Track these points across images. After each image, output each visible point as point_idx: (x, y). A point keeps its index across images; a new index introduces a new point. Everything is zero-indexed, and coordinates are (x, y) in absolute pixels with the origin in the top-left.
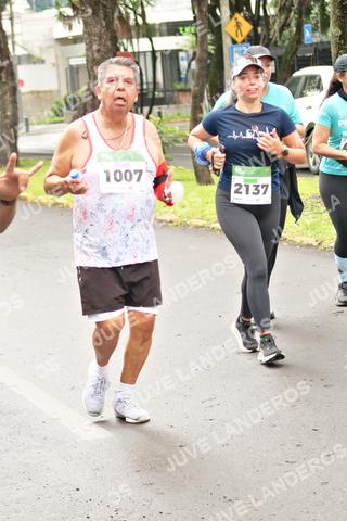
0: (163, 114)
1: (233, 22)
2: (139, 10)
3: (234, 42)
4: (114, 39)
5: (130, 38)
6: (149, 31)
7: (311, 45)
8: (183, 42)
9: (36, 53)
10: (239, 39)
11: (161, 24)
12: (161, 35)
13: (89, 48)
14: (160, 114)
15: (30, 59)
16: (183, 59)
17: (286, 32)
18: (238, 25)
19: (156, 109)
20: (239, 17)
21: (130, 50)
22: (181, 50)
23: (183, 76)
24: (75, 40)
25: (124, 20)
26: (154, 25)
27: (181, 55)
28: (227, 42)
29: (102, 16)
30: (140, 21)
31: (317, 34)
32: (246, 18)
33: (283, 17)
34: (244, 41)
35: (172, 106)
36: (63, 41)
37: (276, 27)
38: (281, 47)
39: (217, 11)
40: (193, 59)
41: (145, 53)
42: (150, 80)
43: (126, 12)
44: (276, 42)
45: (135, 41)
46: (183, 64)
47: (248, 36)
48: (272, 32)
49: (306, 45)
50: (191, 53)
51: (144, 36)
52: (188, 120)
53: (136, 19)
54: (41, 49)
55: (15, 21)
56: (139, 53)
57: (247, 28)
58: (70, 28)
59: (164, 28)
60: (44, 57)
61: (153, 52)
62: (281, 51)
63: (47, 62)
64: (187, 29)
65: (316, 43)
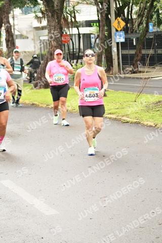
0: (83, 63)
1: (117, 20)
2: (73, 15)
3: (117, 31)
4: (61, 29)
5: (68, 28)
6: (76, 25)
7: (153, 32)
8: (93, 30)
9: (25, 33)
10: (119, 29)
11: (83, 22)
12: (83, 27)
13: (50, 32)
14: (81, 63)
15: (22, 36)
16: (93, 38)
17: (141, 27)
18: (119, 22)
19: (80, 61)
20: (119, 19)
21: (68, 33)
22: (92, 34)
23: (92, 46)
24: (43, 28)
25: (66, 20)
26: (80, 22)
27: (92, 36)
28: (113, 31)
29: (56, 17)
30: (73, 20)
31: (155, 28)
32: (122, 19)
33: (140, 20)
34: (121, 30)
36: (37, 29)
37: (136, 24)
38: (139, 33)
39: (109, 16)
40: (97, 38)
41: (75, 34)
42: (77, 47)
43: (67, 16)
44: (136, 31)
45: (70, 29)
46: (93, 40)
47: (123, 28)
48: (134, 26)
49: (150, 33)
50: (96, 35)
51: (74, 27)
53: (71, 19)
54: (27, 32)
55: (15, 19)
56: (72, 34)
57: (123, 24)
58: (41, 23)
60: (28, 36)
61: (79, 34)
62: (139, 36)
63: (29, 38)
64: (95, 24)
65: (155, 32)
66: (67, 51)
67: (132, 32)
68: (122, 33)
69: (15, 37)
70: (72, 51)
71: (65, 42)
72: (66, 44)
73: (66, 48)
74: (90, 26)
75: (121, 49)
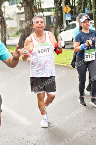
1: (66, 8)
2: (40, 5)
3: (66, 13)
4: (33, 13)
6: (42, 10)
8: (52, 13)
9: (11, 17)
10: (67, 12)
12: (46, 11)
13: (26, 15)
15: (9, 19)
17: (80, 10)
20: (67, 6)
22: (51, 16)
23: (52, 23)
24: (22, 13)
25: (35, 7)
26: (44, 9)
27: (51, 17)
28: (64, 13)
29: (29, 6)
30: (40, 8)
31: (89, 11)
32: (69, 6)
33: (79, 6)
34: (69, 13)
36: (19, 14)
37: (78, 9)
39: (61, 4)
40: (55, 18)
43: (36, 6)
44: (77, 13)
45: (38, 13)
46: (52, 20)
47: (70, 11)
48: (76, 10)
50: (54, 16)
51: (41, 12)
54: (12, 16)
55: (5, 8)
57: (69, 9)
58: (20, 10)
59: (47, 9)
60: (13, 18)
63: (14, 20)
64: (53, 10)
65: (89, 13)
67: (75, 14)
68: (69, 15)
69: (5, 19)
74: (50, 11)
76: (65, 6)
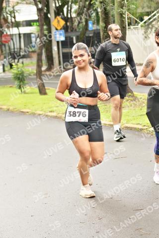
0: (24, 63)
1: (56, 20)
2: (13, 15)
3: (57, 29)
6: (17, 25)
7: (92, 30)
8: (33, 29)
10: (59, 28)
11: (23, 21)
12: (23, 26)
14: (23, 63)
16: (33, 37)
17: (81, 25)
18: (58, 21)
19: (21, 60)
20: (59, 18)
21: (9, 33)
22: (32, 33)
23: (33, 45)
25: (6, 20)
26: (19, 22)
27: (33, 35)
28: (53, 30)
30: (13, 20)
31: (95, 25)
32: (62, 18)
33: (79, 18)
34: (61, 29)
35: (28, 59)
37: (76, 24)
38: (78, 32)
39: (49, 15)
40: (38, 37)
41: (16, 34)
42: (18, 47)
43: (7, 16)
44: (76, 29)
45: (11, 29)
46: (33, 39)
47: (63, 26)
48: (74, 25)
49: (89, 31)
50: (37, 34)
51: (15, 27)
52: (36, 65)
53: (11, 19)
56: (13, 35)
57: (62, 23)
59: (24, 23)
61: (20, 34)
62: (78, 34)
64: (35, 24)
65: (94, 30)
66: (8, 51)
67: (72, 31)
68: (62, 32)
70: (13, 50)
71: (6, 42)
72: (7, 44)
73: (7, 48)
74: (31, 25)
75: (62, 47)
76: (55, 17)
